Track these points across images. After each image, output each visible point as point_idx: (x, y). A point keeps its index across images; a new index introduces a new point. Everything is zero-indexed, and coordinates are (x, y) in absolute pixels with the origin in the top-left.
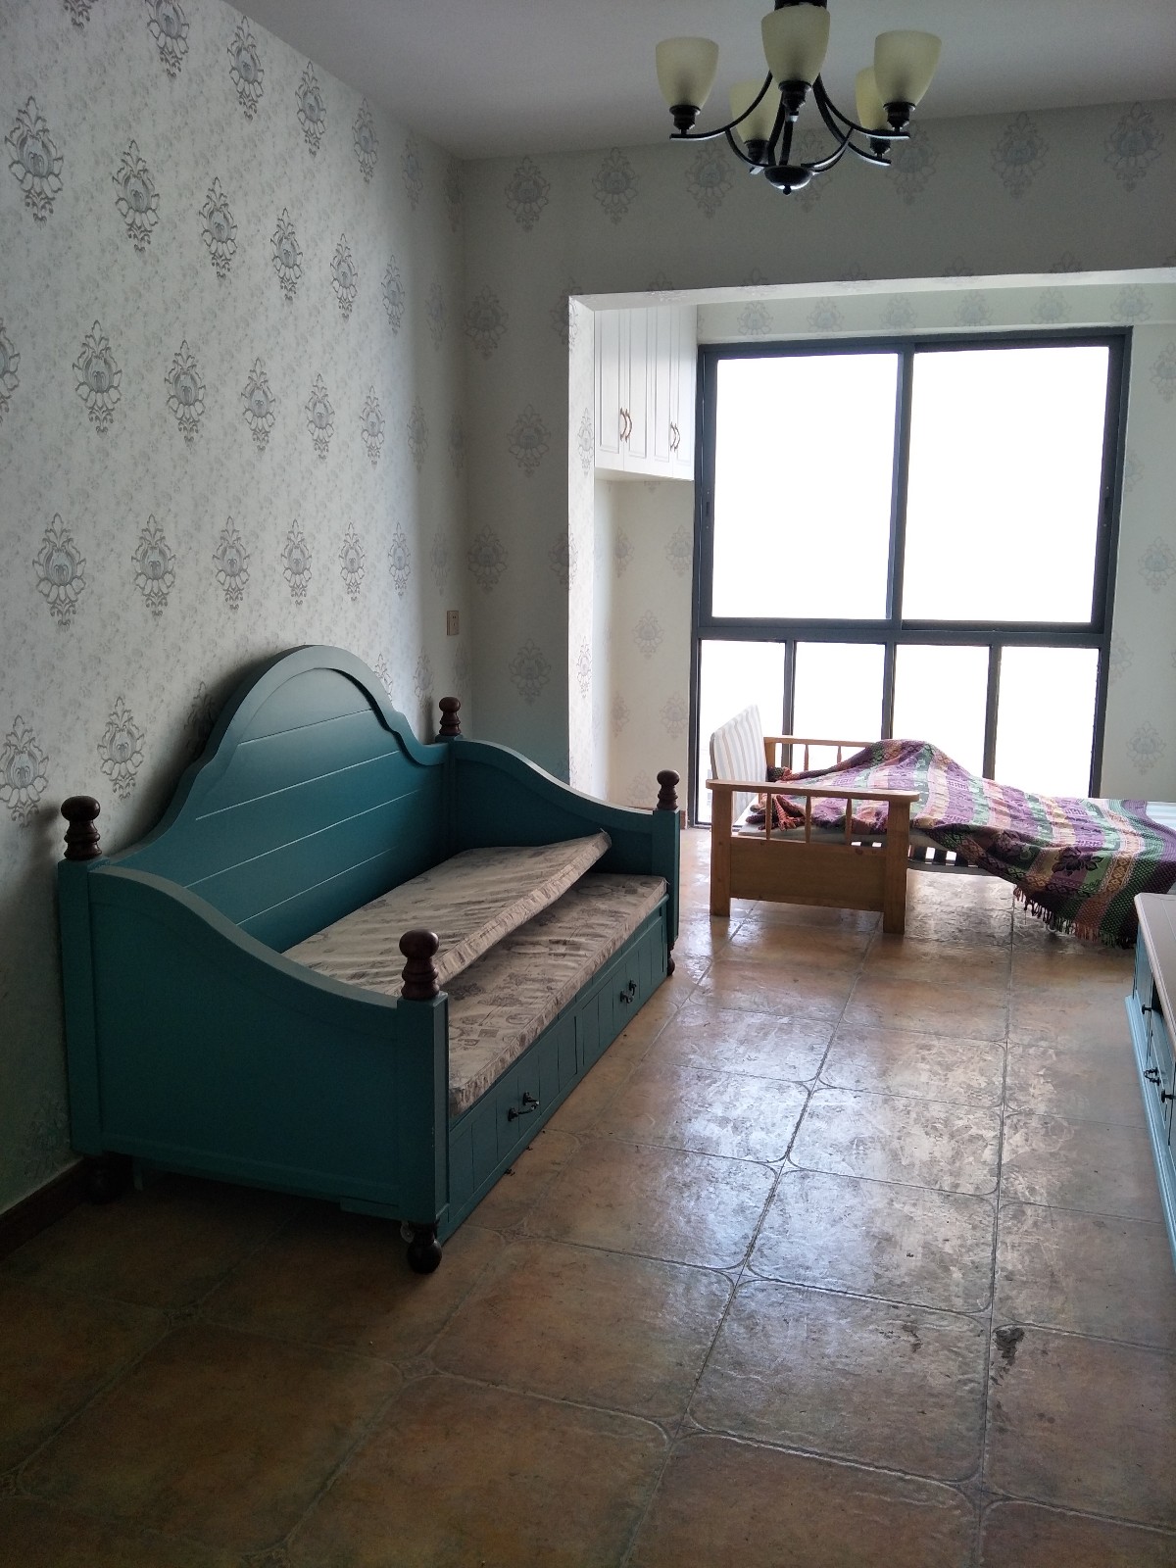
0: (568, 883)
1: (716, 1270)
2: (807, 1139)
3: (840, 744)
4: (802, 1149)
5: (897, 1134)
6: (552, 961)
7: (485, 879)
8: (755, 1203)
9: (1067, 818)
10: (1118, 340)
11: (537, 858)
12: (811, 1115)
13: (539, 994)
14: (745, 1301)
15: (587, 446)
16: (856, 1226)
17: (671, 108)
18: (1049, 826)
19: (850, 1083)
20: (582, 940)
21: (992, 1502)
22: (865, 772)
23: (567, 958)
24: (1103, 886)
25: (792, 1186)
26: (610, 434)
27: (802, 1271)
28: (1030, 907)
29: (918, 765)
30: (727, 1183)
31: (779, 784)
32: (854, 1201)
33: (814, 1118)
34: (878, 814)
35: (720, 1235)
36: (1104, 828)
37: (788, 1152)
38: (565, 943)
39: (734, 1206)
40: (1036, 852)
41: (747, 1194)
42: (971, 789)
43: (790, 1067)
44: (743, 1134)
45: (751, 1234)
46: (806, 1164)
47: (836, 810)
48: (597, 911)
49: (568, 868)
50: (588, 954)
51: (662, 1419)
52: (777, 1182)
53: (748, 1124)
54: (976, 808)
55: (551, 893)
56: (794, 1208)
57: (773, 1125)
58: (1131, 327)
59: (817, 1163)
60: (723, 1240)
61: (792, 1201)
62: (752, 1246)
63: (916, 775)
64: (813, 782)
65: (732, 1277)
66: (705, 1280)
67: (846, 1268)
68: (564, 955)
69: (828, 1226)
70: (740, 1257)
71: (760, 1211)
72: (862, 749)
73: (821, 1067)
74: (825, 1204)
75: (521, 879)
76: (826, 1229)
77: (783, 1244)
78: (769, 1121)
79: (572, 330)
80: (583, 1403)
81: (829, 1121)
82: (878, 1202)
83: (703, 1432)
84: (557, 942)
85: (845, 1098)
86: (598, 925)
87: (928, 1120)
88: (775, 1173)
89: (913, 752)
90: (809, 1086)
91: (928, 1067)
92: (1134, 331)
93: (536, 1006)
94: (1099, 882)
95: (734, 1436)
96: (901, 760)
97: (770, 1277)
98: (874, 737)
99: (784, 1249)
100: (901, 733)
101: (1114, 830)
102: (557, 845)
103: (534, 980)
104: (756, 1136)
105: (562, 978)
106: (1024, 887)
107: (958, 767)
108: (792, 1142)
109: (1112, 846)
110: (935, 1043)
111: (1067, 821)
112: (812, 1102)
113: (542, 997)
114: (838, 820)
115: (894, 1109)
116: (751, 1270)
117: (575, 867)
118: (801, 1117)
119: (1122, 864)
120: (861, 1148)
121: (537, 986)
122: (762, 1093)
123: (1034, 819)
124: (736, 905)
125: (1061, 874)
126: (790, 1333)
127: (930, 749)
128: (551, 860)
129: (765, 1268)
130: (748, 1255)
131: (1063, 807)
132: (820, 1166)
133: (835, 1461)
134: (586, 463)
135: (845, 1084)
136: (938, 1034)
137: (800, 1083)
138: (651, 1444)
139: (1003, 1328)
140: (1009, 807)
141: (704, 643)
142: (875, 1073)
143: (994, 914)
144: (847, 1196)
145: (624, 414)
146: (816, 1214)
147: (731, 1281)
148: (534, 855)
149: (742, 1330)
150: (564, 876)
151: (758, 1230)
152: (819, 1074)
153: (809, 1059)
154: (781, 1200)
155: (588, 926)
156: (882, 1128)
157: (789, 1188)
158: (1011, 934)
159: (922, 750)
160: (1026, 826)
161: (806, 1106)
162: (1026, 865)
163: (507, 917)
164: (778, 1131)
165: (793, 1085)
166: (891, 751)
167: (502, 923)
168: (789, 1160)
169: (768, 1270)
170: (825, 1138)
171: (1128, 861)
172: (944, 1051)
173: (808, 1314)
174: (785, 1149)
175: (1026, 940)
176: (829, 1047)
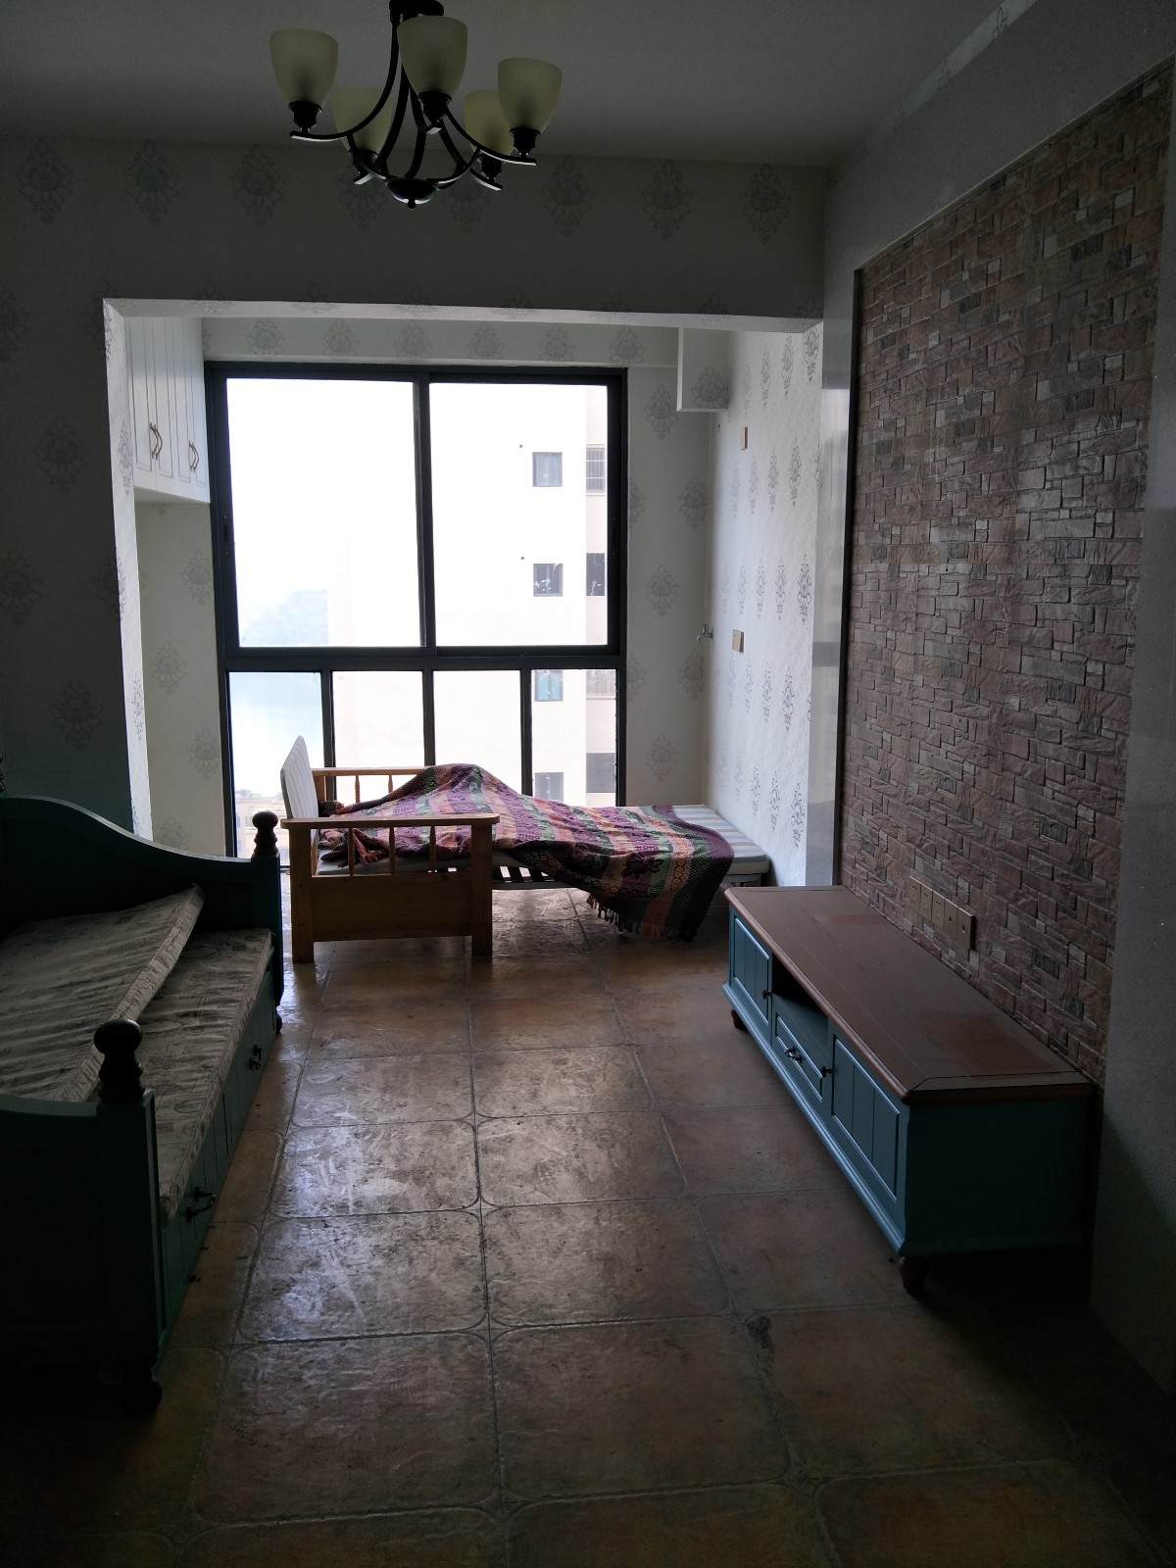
0: (179, 947)
1: (463, 1331)
2: (492, 1175)
3: (391, 773)
4: (492, 1186)
5: (573, 1153)
6: (190, 1036)
7: (75, 954)
8: (472, 1253)
9: (616, 826)
10: (615, 381)
11: (128, 925)
12: (485, 1151)
13: (197, 1075)
14: (507, 1355)
15: (126, 463)
16: (576, 1253)
17: (291, 104)
18: (604, 835)
19: (509, 1112)
20: (214, 1008)
21: (817, 1487)
22: (422, 799)
23: (206, 1030)
24: (667, 887)
25: (498, 1226)
26: (144, 454)
27: (547, 1311)
28: (603, 912)
29: (471, 788)
30: (434, 1238)
31: (333, 818)
32: (564, 1228)
33: (490, 1153)
34: (458, 839)
35: (450, 1294)
36: (651, 832)
37: (479, 1193)
38: (195, 1014)
39: (451, 1261)
40: (606, 860)
41: (457, 1246)
42: (527, 808)
43: (443, 1106)
44: (427, 1185)
45: (481, 1285)
46: (502, 1201)
47: (417, 839)
48: (211, 975)
49: (175, 930)
50: (229, 1022)
51: (482, 1502)
52: (482, 1226)
53: (427, 1172)
54: (540, 825)
55: (168, 961)
56: (511, 1248)
57: (453, 1168)
58: (627, 369)
59: (512, 1198)
60: (456, 1298)
61: (505, 1242)
62: (487, 1297)
63: (473, 797)
64: (371, 813)
65: (482, 1333)
66: (456, 1344)
67: (585, 1296)
68: (201, 1028)
69: (551, 1259)
70: (481, 1312)
71: (479, 1259)
72: (413, 776)
73: (473, 1101)
74: (539, 1237)
75: (121, 949)
76: (550, 1262)
77: (517, 1288)
78: (446, 1165)
79: (107, 336)
80: (391, 1510)
81: (504, 1153)
82: (585, 1224)
83: (527, 1503)
84: (187, 1015)
85: (510, 1127)
86: (222, 989)
87: (594, 1133)
88: (477, 1217)
89: (463, 776)
90: (469, 1121)
91: (571, 1081)
92: (629, 372)
93: (200, 1089)
94: (663, 882)
95: (559, 1498)
96: (453, 784)
97: (520, 1324)
98: (419, 763)
99: (520, 1293)
100: (442, 759)
101: (660, 833)
102: (143, 906)
103: (182, 1061)
104: (441, 1183)
105: (215, 1054)
106: (597, 895)
107: (506, 787)
108: (479, 1182)
109: (666, 849)
110: (567, 1056)
111: (616, 830)
112: (480, 1138)
113: (202, 1078)
114: (422, 849)
115: (559, 1128)
116: (497, 1322)
117: (181, 928)
118: (477, 1154)
119: (680, 864)
120: (547, 1174)
121: (189, 1067)
122: (426, 1138)
123: (589, 830)
124: (319, 949)
125: (630, 879)
126: (564, 1376)
127: (479, 772)
128: (146, 925)
129: (510, 1316)
130: (487, 1308)
131: (607, 817)
132: (517, 1200)
133: (665, 1493)
134: (127, 480)
135: (503, 1113)
136: (567, 1048)
137: (460, 1121)
138: (482, 1533)
139: (751, 1320)
140: (565, 821)
141: (232, 675)
142: (527, 1096)
143: (564, 924)
144: (555, 1225)
145: (154, 429)
146: (533, 1250)
147: (483, 1338)
148: (119, 922)
149: (517, 1387)
150: (174, 940)
151: (484, 1278)
152: (474, 1107)
153: (458, 1094)
154: (495, 1243)
155: (210, 992)
156: (556, 1149)
157: (497, 1229)
158: (587, 940)
159: (472, 774)
160: (586, 837)
161: (476, 1143)
162: (598, 874)
163: (136, 994)
164: (461, 1174)
165: (454, 1123)
166: (441, 776)
167: (134, 1001)
168: (484, 1201)
169: (512, 1318)
170: (508, 1171)
171: (685, 860)
172: (579, 1063)
173: (572, 1353)
174: (475, 1191)
175: (601, 944)
176: (472, 1079)
